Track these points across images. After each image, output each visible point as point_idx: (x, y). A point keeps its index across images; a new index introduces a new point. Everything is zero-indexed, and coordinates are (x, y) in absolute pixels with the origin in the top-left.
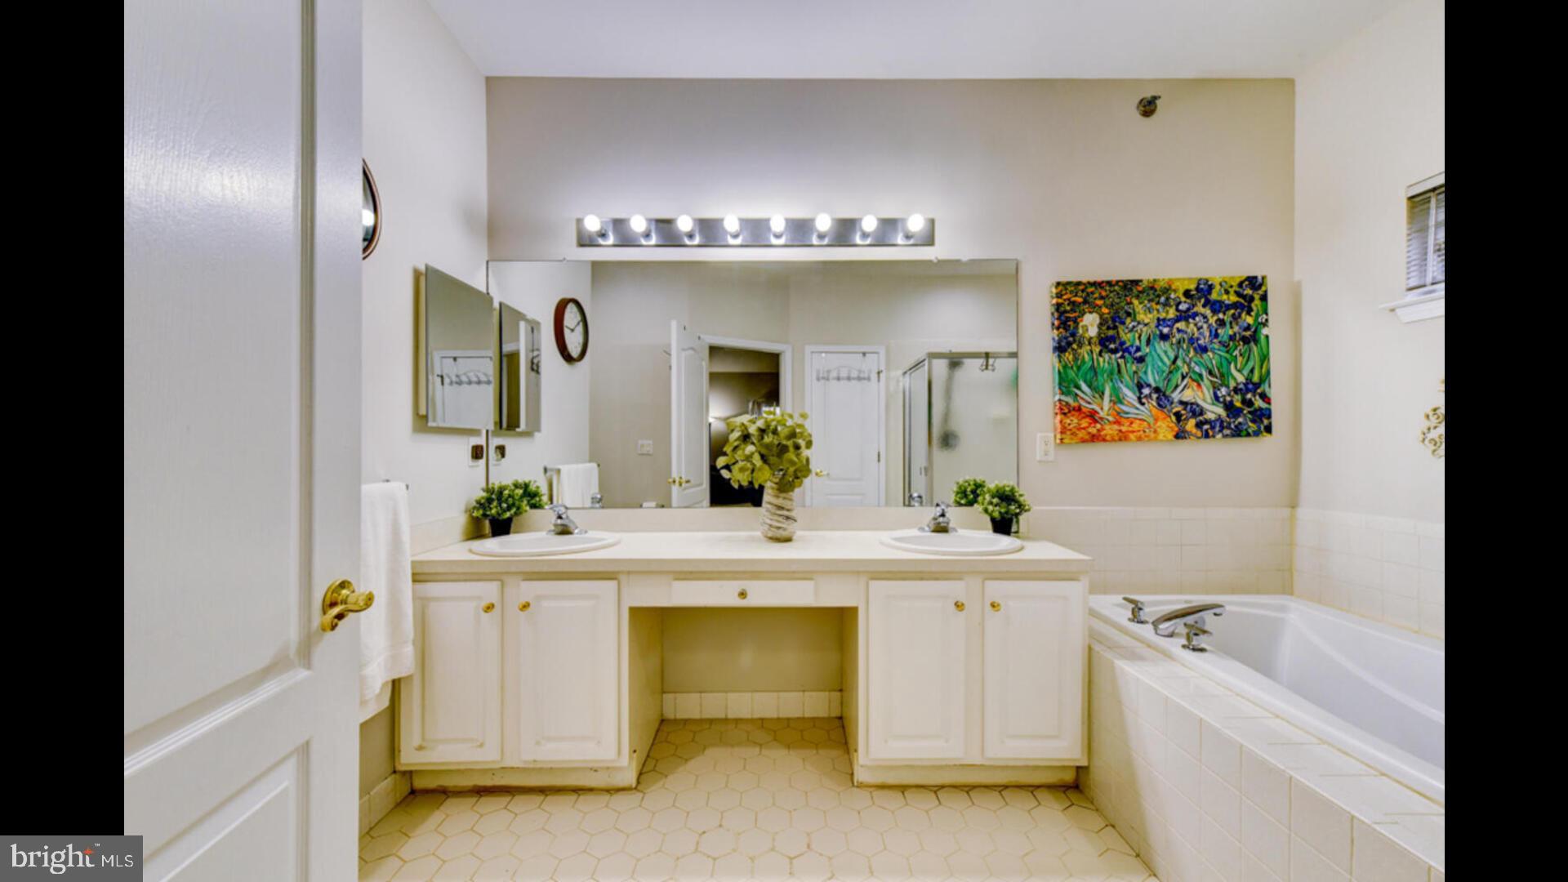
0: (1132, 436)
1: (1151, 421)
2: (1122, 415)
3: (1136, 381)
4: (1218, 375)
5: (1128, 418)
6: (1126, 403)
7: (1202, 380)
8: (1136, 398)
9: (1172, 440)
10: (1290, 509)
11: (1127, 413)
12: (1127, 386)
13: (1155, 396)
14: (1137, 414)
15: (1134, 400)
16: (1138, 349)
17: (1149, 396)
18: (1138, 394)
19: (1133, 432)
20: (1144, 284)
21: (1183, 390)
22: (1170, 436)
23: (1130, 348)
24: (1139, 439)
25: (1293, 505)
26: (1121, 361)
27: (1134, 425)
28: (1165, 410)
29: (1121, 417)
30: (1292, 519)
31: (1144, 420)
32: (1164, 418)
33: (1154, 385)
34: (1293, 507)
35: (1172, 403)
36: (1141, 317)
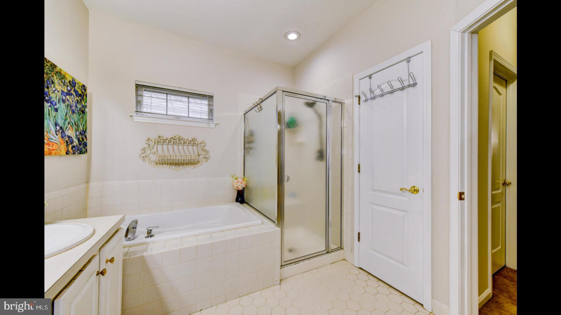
0: (53, 152)
1: (59, 144)
2: (50, 140)
3: (55, 122)
4: (77, 125)
5: (52, 142)
6: (51, 133)
7: (73, 127)
8: (55, 131)
9: (65, 155)
10: (86, 184)
11: (52, 139)
12: (51, 123)
13: (61, 131)
14: (55, 140)
15: (54, 132)
16: (56, 104)
17: (58, 131)
18: (55, 129)
19: (54, 150)
20: (57, 70)
21: (68, 130)
22: (65, 153)
23: (53, 102)
24: (55, 154)
25: (88, 182)
26: (50, 108)
27: (54, 146)
28: (63, 139)
29: (50, 141)
30: (87, 189)
31: (57, 144)
32: (63, 143)
33: (60, 126)
34: (87, 183)
35: (65, 136)
36: (57, 86)
